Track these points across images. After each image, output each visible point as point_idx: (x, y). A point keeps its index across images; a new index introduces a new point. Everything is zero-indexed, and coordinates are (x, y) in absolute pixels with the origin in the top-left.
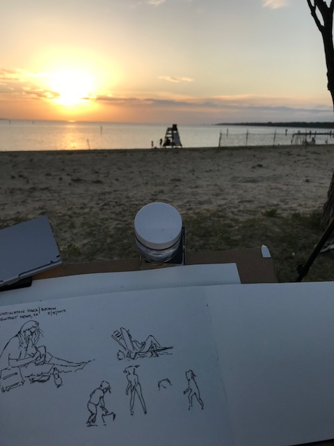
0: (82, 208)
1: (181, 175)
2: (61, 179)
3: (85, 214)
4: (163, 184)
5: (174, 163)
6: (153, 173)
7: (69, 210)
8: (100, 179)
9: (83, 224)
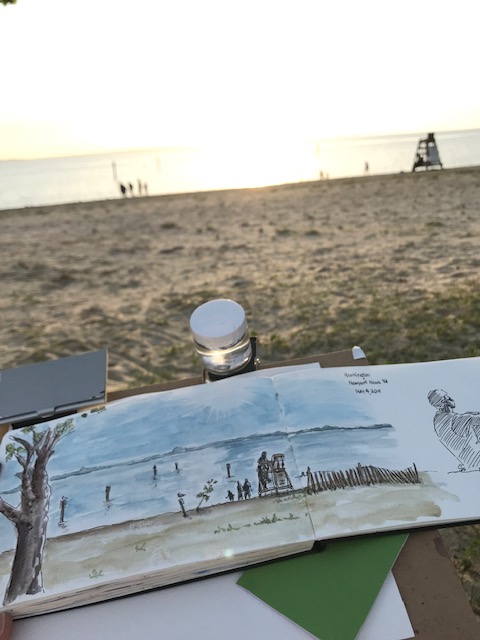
0: (290, 277)
1: (441, 215)
2: (261, 231)
3: (294, 285)
4: (413, 232)
5: (430, 195)
6: (395, 214)
7: (272, 279)
8: (316, 228)
9: (292, 303)
